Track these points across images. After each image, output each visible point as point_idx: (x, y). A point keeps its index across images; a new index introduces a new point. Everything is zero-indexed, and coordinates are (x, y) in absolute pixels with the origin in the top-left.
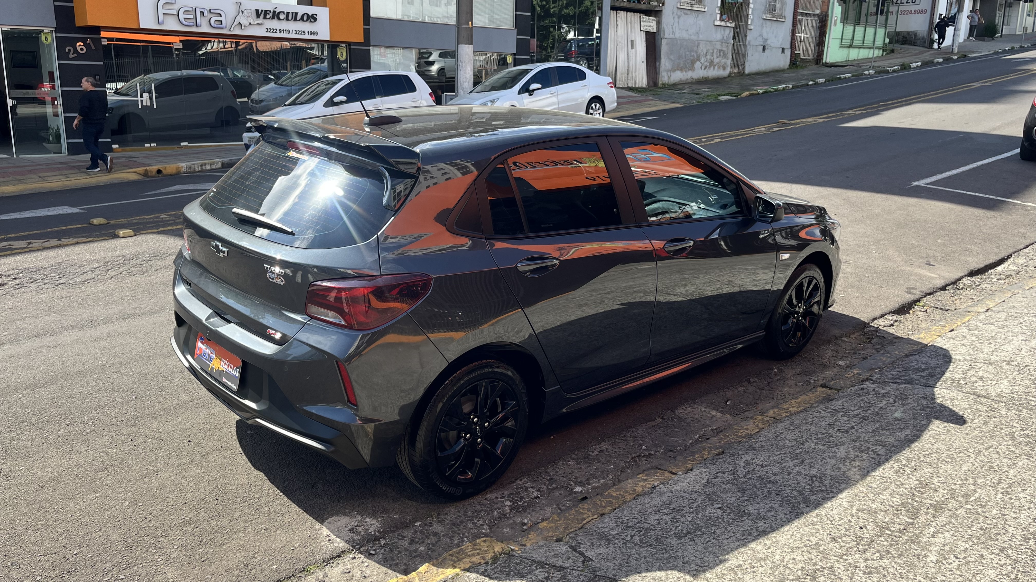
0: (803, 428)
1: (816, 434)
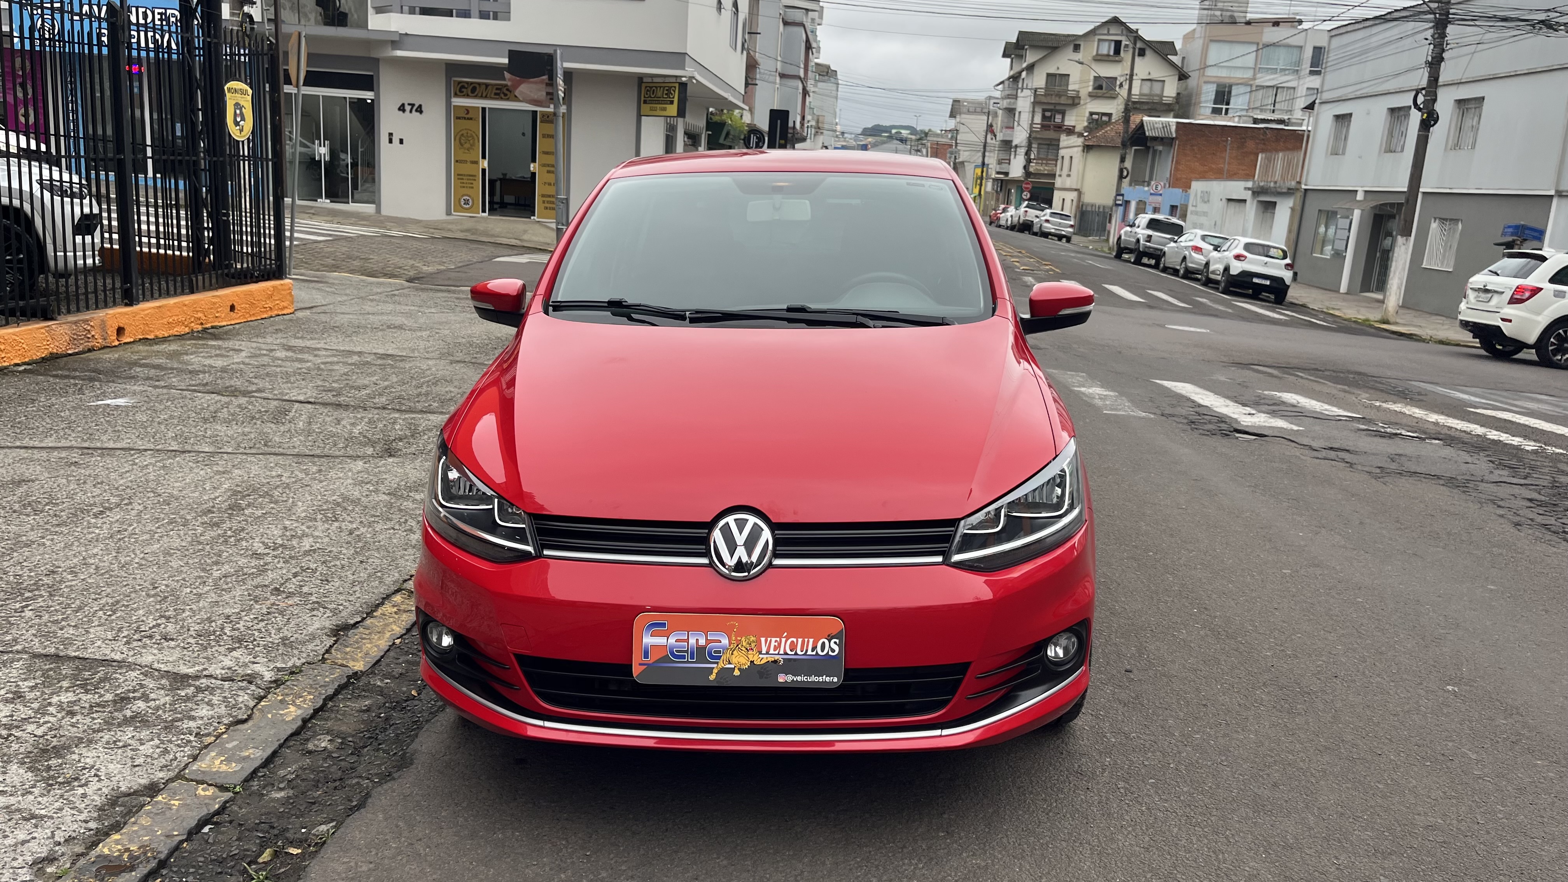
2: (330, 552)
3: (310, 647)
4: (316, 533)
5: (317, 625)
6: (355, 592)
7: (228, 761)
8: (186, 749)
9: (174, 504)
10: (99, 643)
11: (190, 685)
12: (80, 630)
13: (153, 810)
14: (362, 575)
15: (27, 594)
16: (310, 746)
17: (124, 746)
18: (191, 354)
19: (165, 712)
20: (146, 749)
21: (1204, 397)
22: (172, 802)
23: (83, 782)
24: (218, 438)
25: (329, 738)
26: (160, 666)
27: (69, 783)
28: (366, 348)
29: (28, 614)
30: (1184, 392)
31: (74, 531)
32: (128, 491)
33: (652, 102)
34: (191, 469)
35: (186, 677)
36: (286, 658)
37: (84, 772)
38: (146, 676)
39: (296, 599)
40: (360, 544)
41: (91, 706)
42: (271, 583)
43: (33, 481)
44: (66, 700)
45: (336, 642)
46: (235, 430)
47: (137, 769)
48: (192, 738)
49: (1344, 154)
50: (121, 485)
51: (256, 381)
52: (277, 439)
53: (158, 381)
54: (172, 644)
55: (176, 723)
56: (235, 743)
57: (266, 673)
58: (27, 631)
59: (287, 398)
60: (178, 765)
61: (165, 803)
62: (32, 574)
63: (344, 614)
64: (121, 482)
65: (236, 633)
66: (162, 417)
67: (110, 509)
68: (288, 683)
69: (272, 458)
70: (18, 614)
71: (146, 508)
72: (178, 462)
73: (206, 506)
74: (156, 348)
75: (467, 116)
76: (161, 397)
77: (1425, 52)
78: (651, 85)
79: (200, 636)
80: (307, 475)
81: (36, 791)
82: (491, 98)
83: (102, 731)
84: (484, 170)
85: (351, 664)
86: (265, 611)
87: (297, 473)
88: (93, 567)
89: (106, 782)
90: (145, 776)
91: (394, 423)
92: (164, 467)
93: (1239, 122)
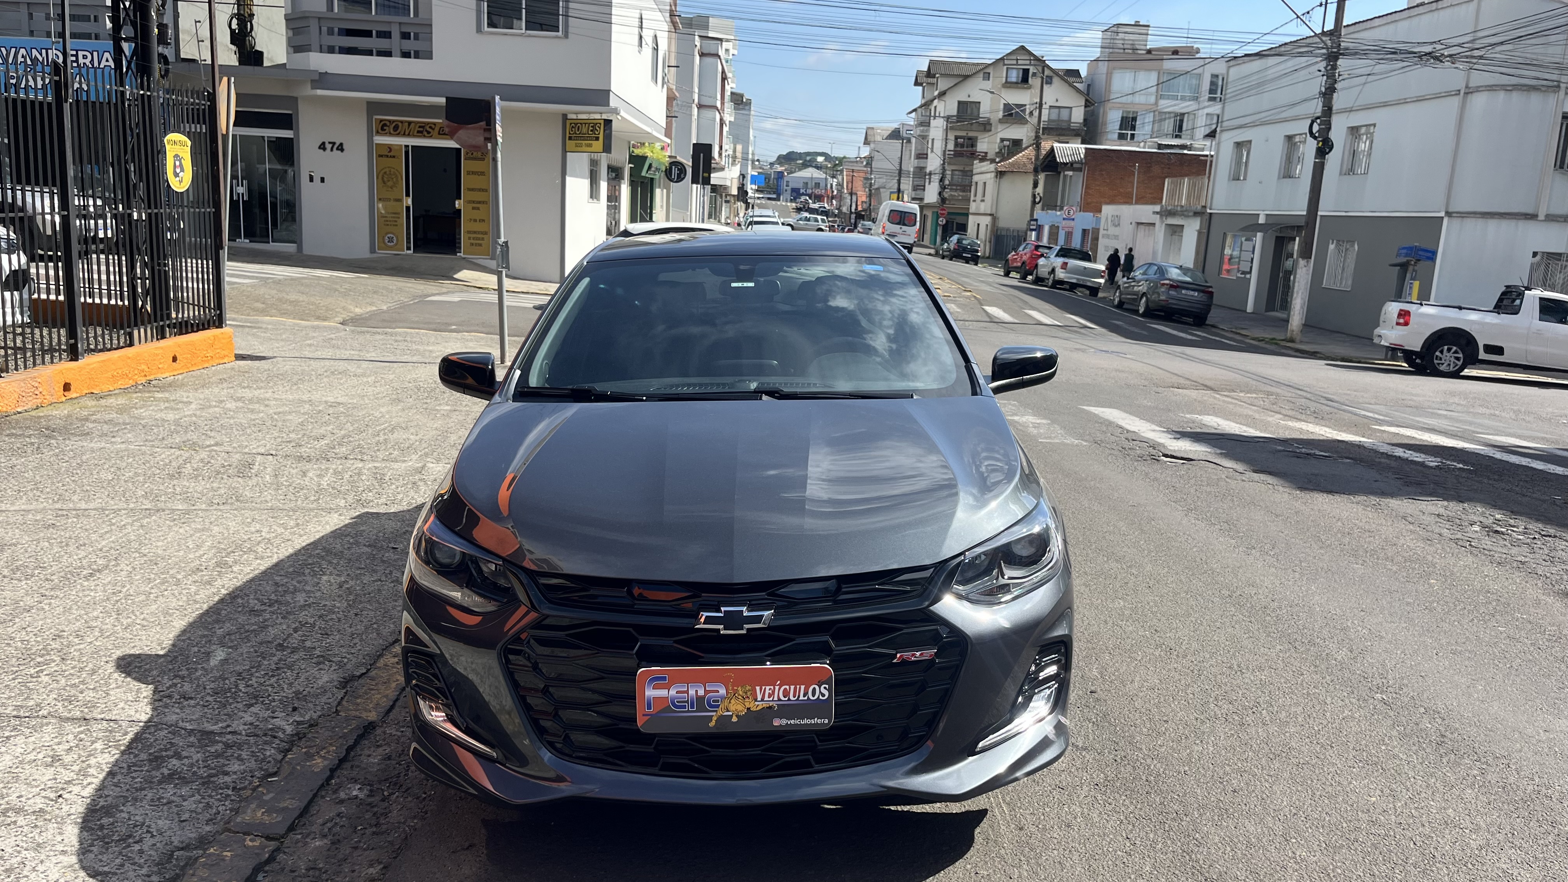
0: (361, 628)
1: (339, 620)
2: (325, 605)
3: (323, 699)
4: (308, 588)
5: (325, 678)
6: (355, 644)
7: (269, 812)
8: (227, 803)
9: (162, 564)
10: (122, 705)
11: (218, 742)
12: (100, 693)
13: (209, 862)
14: (359, 627)
15: (39, 659)
16: (342, 795)
17: (169, 803)
18: (141, 408)
19: (199, 768)
20: (189, 804)
21: (1131, 422)
22: (225, 853)
23: (137, 838)
24: (189, 495)
25: (359, 786)
26: (185, 724)
27: (123, 840)
28: (316, 396)
29: (45, 679)
30: (1111, 418)
31: (70, 594)
32: (112, 551)
33: (577, 138)
34: (170, 527)
35: (212, 732)
36: (302, 711)
37: (136, 829)
38: (174, 734)
39: (302, 654)
40: (352, 597)
41: (129, 767)
42: (275, 639)
43: (15, 545)
44: (104, 762)
45: (346, 693)
46: (201, 486)
47: (184, 824)
48: (230, 792)
49: (1245, 179)
50: (105, 546)
51: (212, 434)
52: (248, 494)
53: (114, 437)
54: (192, 702)
55: (212, 779)
56: (271, 795)
57: (287, 727)
58: (48, 696)
59: (247, 450)
60: (222, 819)
61: (218, 855)
62: (38, 639)
63: (349, 666)
64: (104, 543)
65: (251, 690)
66: (127, 475)
67: (99, 571)
68: (310, 736)
69: (247, 513)
70: (35, 680)
71: (134, 569)
72: (155, 521)
73: (192, 565)
74: (103, 402)
75: (389, 154)
76: (121, 454)
77: (1319, 83)
78: (576, 122)
79: (217, 693)
80: (286, 529)
81: (95, 849)
82: (414, 136)
83: (144, 789)
84: (408, 208)
85: (364, 715)
86: (273, 667)
87: (275, 527)
88: (97, 629)
89: (158, 838)
90: (194, 830)
91: (359, 474)
92: (142, 526)
93: (1144, 147)
